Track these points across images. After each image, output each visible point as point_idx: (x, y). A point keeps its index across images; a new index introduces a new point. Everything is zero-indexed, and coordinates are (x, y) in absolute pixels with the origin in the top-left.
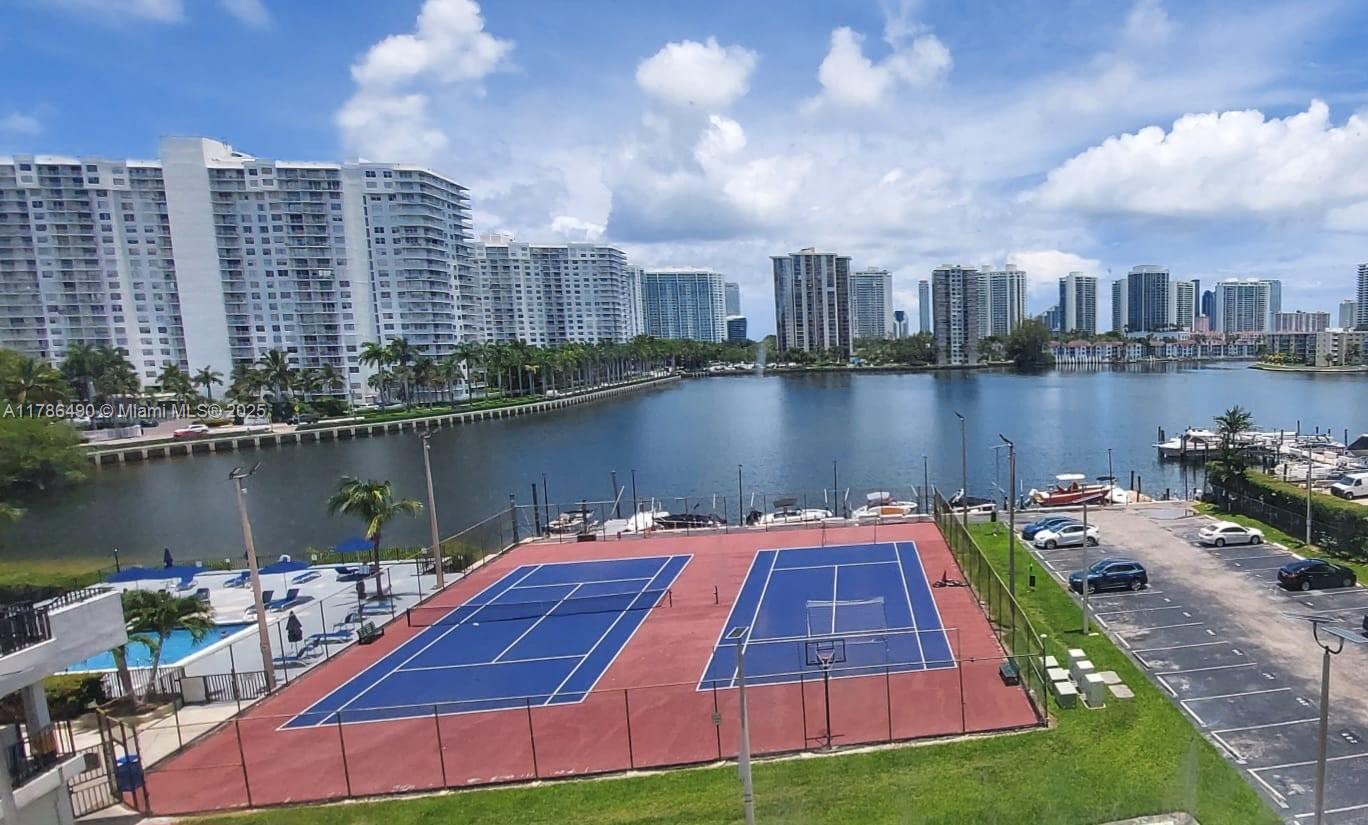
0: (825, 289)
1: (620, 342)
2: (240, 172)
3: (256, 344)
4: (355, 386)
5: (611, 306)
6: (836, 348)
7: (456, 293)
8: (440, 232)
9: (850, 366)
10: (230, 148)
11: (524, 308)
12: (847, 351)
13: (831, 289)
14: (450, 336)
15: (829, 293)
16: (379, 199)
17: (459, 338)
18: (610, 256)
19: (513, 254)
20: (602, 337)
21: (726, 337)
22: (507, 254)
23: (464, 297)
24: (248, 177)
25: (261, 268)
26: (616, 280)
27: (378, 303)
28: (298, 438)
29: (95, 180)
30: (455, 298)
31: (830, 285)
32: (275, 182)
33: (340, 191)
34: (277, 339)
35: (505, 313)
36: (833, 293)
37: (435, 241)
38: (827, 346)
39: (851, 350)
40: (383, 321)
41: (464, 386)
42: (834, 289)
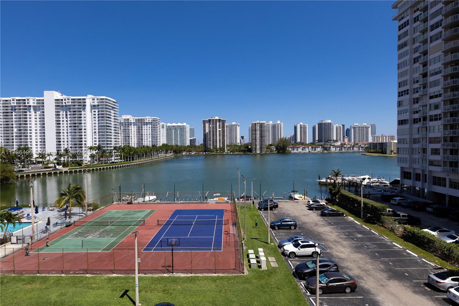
0: (218, 129)
1: (157, 146)
2: (62, 100)
3: (62, 146)
4: (86, 157)
5: (155, 135)
6: (221, 147)
7: (113, 131)
8: (110, 115)
9: (225, 153)
10: (60, 93)
11: (133, 136)
12: (224, 149)
13: (220, 129)
14: (111, 144)
15: (219, 131)
16: (95, 106)
17: (113, 144)
18: (156, 121)
19: (131, 121)
20: (153, 144)
21: (189, 144)
22: (129, 121)
23: (115, 133)
24: (64, 101)
25: (65, 125)
26: (158, 128)
27: (93, 135)
28: (68, 171)
29: (28, 103)
30: (113, 133)
31: (220, 128)
32: (70, 102)
33: (85, 104)
34: (68, 145)
35: (127, 137)
36: (220, 130)
37: (108, 118)
38: (218, 147)
39: (226, 148)
40: (94, 140)
41: (113, 158)
42: (221, 129)
